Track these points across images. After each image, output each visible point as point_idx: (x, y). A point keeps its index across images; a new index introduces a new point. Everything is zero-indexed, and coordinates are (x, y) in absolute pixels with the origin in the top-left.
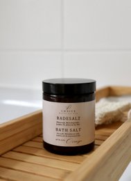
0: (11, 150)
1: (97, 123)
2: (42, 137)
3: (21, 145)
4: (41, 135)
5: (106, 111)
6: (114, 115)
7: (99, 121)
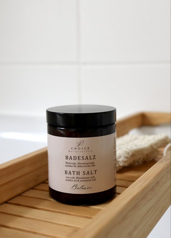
0: (6, 202)
1: (121, 165)
2: (48, 183)
3: (20, 195)
4: (46, 181)
5: (134, 148)
6: (145, 152)
7: (125, 162)
